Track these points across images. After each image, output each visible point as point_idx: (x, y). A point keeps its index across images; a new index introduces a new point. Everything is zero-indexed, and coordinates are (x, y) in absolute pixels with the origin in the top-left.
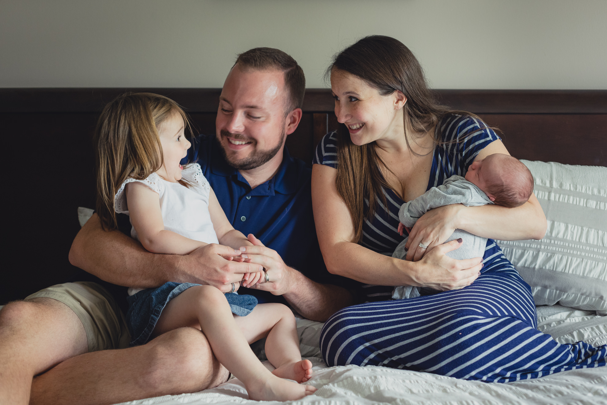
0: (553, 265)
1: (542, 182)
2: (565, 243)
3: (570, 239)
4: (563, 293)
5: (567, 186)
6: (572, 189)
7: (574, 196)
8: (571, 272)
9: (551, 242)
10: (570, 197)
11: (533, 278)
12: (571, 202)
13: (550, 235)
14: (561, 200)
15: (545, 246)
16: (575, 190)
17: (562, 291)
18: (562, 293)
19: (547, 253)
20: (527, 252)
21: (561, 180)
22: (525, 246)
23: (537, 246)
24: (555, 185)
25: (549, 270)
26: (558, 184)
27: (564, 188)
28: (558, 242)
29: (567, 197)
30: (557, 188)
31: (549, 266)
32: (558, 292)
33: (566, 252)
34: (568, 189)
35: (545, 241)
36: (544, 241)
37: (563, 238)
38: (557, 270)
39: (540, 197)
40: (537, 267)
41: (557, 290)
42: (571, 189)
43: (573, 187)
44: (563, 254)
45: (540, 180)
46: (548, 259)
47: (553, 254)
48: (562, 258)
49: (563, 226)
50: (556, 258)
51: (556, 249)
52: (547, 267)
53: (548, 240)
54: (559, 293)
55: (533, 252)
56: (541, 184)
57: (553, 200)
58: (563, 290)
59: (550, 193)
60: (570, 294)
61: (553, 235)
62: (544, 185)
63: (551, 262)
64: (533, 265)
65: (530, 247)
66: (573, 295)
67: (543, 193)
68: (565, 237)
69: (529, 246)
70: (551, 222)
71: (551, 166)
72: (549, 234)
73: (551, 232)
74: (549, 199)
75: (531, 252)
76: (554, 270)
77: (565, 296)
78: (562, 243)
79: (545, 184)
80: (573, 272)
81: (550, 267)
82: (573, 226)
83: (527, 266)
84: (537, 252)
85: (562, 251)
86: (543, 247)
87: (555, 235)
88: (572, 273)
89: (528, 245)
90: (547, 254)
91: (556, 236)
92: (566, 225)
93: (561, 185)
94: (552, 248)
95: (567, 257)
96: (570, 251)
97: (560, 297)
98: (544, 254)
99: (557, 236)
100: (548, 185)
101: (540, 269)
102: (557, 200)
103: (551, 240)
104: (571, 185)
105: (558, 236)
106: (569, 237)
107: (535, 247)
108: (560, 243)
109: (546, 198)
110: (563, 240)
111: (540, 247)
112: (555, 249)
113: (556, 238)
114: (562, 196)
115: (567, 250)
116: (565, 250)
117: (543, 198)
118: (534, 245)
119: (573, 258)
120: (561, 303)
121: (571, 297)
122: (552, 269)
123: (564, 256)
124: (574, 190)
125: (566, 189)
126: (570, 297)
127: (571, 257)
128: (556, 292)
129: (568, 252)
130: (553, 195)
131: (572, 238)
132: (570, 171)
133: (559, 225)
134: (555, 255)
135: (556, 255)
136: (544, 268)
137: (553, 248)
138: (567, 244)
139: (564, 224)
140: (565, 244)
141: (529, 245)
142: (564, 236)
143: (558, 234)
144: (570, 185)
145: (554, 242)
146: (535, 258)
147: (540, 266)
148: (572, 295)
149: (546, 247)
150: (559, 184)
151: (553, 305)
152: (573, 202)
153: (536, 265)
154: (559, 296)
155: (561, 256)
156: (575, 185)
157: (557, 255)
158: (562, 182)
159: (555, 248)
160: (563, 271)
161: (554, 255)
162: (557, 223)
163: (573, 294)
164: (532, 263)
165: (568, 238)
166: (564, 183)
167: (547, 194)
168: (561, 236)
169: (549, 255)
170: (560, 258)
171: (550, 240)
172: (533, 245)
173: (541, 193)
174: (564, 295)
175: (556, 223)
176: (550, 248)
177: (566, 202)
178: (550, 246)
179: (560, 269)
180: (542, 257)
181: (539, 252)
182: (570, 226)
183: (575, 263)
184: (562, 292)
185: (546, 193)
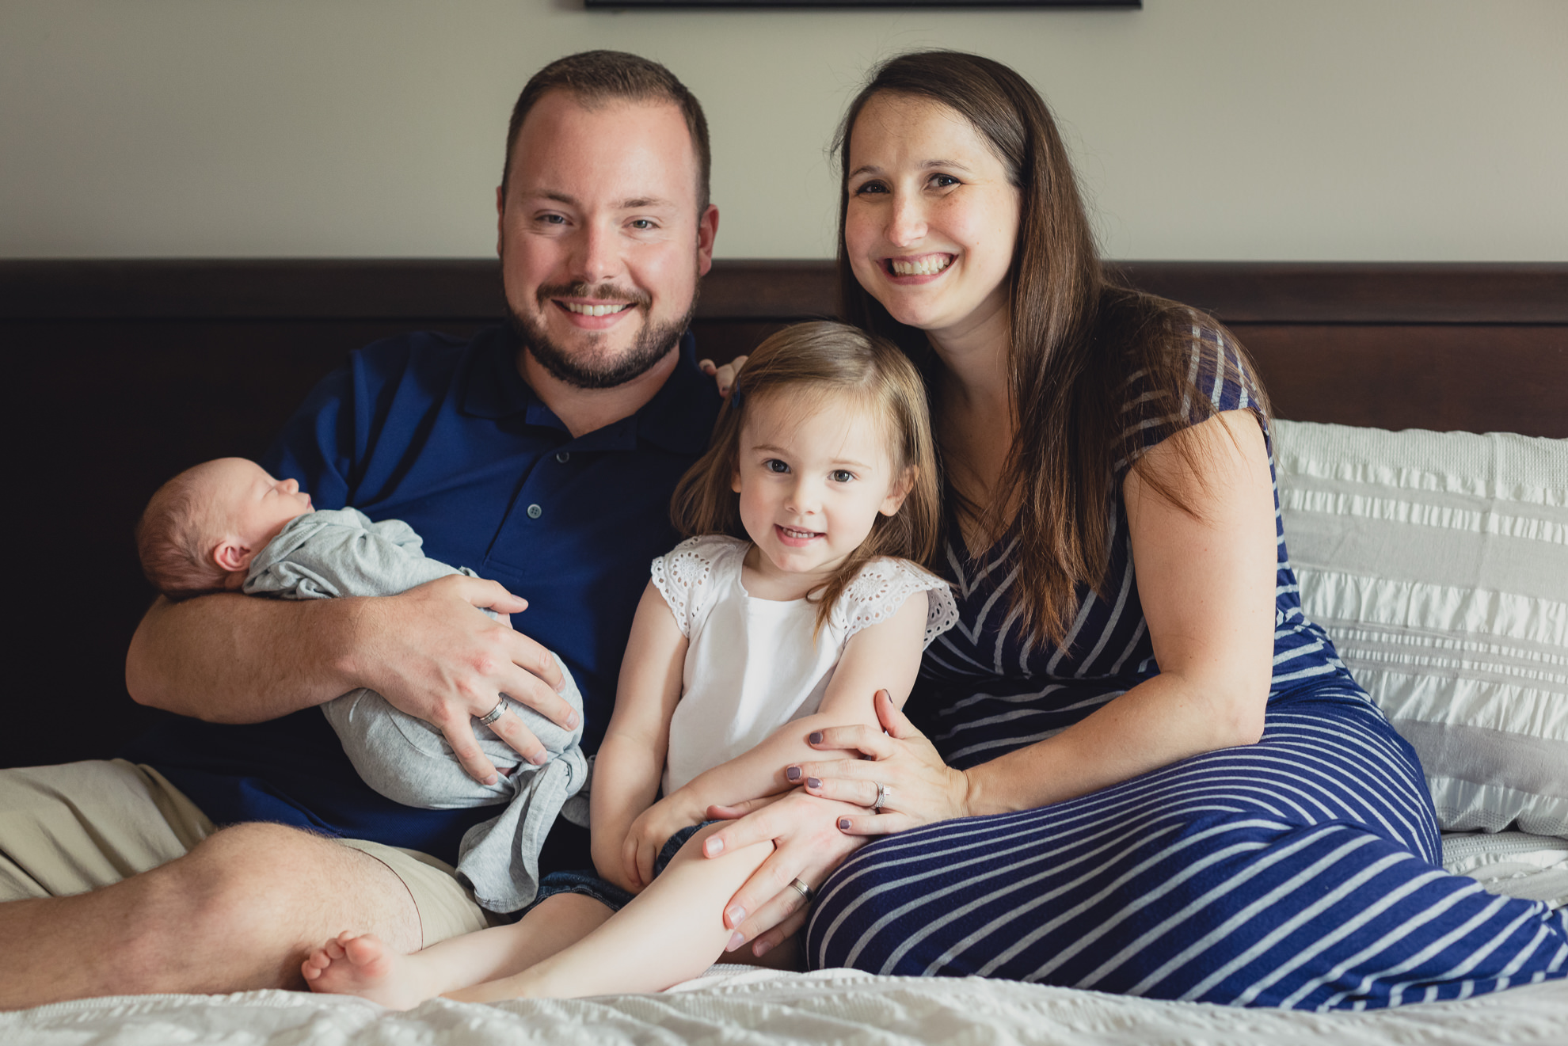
0: (1495, 716)
1: (1464, 484)
2: (1530, 653)
3: (1546, 641)
4: (1527, 794)
5: (1537, 492)
6: (1551, 501)
7: (1555, 521)
8: (1547, 734)
9: (1489, 649)
10: (1544, 523)
11: (1439, 754)
12: (1547, 537)
13: (1487, 631)
14: (1517, 532)
15: (1473, 661)
16: (1558, 505)
17: (1524, 791)
18: (1524, 795)
19: (1478, 683)
20: (1422, 680)
21: (1519, 479)
22: (1417, 662)
23: (1451, 663)
24: (1501, 491)
25: (1483, 729)
26: (1510, 489)
27: (1529, 500)
28: (1510, 651)
29: (1535, 523)
30: (1508, 499)
31: (1484, 717)
32: (1511, 792)
33: (1534, 677)
34: (1540, 501)
35: (1474, 647)
36: (1470, 646)
37: (1523, 637)
38: (1507, 730)
39: (1459, 526)
40: (1450, 721)
41: (1507, 787)
42: (1547, 502)
43: (1554, 495)
44: (1526, 683)
45: (1460, 480)
46: (1482, 699)
47: (1497, 686)
48: (1521, 695)
49: (1523, 606)
50: (1505, 695)
51: (1504, 670)
52: (1480, 723)
53: (1481, 645)
54: (1515, 795)
55: (1438, 679)
56: (1461, 491)
57: (1496, 532)
58: (1527, 788)
59: (1485, 514)
60: (1546, 798)
61: (1497, 630)
62: (1469, 493)
63: (1492, 706)
64: (1439, 717)
65: (1429, 666)
66: (1557, 801)
67: (1467, 514)
68: (1530, 637)
69: (1426, 663)
70: (1491, 594)
71: (1493, 443)
72: (1484, 628)
73: (1490, 621)
74: (1484, 531)
75: (1434, 681)
76: (1500, 729)
77: (1531, 806)
78: (1521, 654)
79: (1473, 490)
80: (1554, 733)
81: (1488, 722)
82: (1555, 605)
83: (1422, 718)
84: (1449, 680)
85: (1522, 675)
86: (1466, 665)
87: (1502, 632)
88: (1551, 737)
89: (1425, 661)
90: (1480, 685)
91: (1504, 634)
92: (1532, 601)
93: (1519, 492)
94: (1493, 669)
95: (1535, 691)
96: (1544, 676)
97: (1519, 806)
98: (1471, 683)
99: (1507, 633)
100: (1481, 491)
101: (1460, 726)
102: (1507, 532)
103: (1490, 645)
104: (1549, 492)
105: (1509, 634)
106: (1542, 637)
107: (1445, 665)
108: (1516, 653)
109: (1476, 527)
110: (1527, 644)
111: (1458, 666)
112: (1501, 671)
113: (1505, 639)
114: (1520, 521)
115: (1535, 673)
116: (1530, 673)
117: (1466, 528)
118: (1440, 660)
119: (1554, 695)
120: (1522, 826)
121: (1550, 808)
122: (1492, 727)
123: (1527, 690)
124: (1556, 504)
125: (1533, 501)
126: (1547, 807)
127: (1548, 693)
128: (1506, 794)
129: (1541, 677)
130: (1494, 519)
131: (1552, 637)
132: (1547, 453)
133: (1514, 600)
134: (1503, 686)
135: (1505, 687)
136: (1470, 723)
137: (1496, 666)
138: (1536, 657)
139: (1526, 599)
140: (1529, 657)
141: (1427, 659)
142: (1527, 634)
143: (1510, 627)
144: (1545, 491)
145: (1500, 650)
146: (1445, 694)
147: (1458, 718)
148: (1551, 801)
149: (1476, 665)
150: (1513, 490)
151: (1499, 832)
152: (1553, 538)
153: (1446, 715)
154: (1516, 803)
155: (1519, 689)
156: (1559, 491)
157: (1508, 686)
158: (1523, 484)
159: (1501, 667)
160: (1526, 733)
161: (1499, 688)
162: (1507, 597)
163: (1554, 796)
164: (1434, 709)
165: (1539, 639)
166: (1527, 485)
167: (1477, 516)
168: (1517, 632)
169: (1485, 686)
170: (1515, 696)
171: (1487, 646)
172: (1437, 661)
173: (1459, 513)
174: (1529, 800)
175: (1503, 596)
176: (1488, 667)
177: (1534, 537)
178: (1487, 662)
179: (1515, 727)
180: (1464, 692)
181: (1455, 678)
182: (1544, 604)
183: (1559, 709)
184: (1522, 793)
185: (1474, 513)
